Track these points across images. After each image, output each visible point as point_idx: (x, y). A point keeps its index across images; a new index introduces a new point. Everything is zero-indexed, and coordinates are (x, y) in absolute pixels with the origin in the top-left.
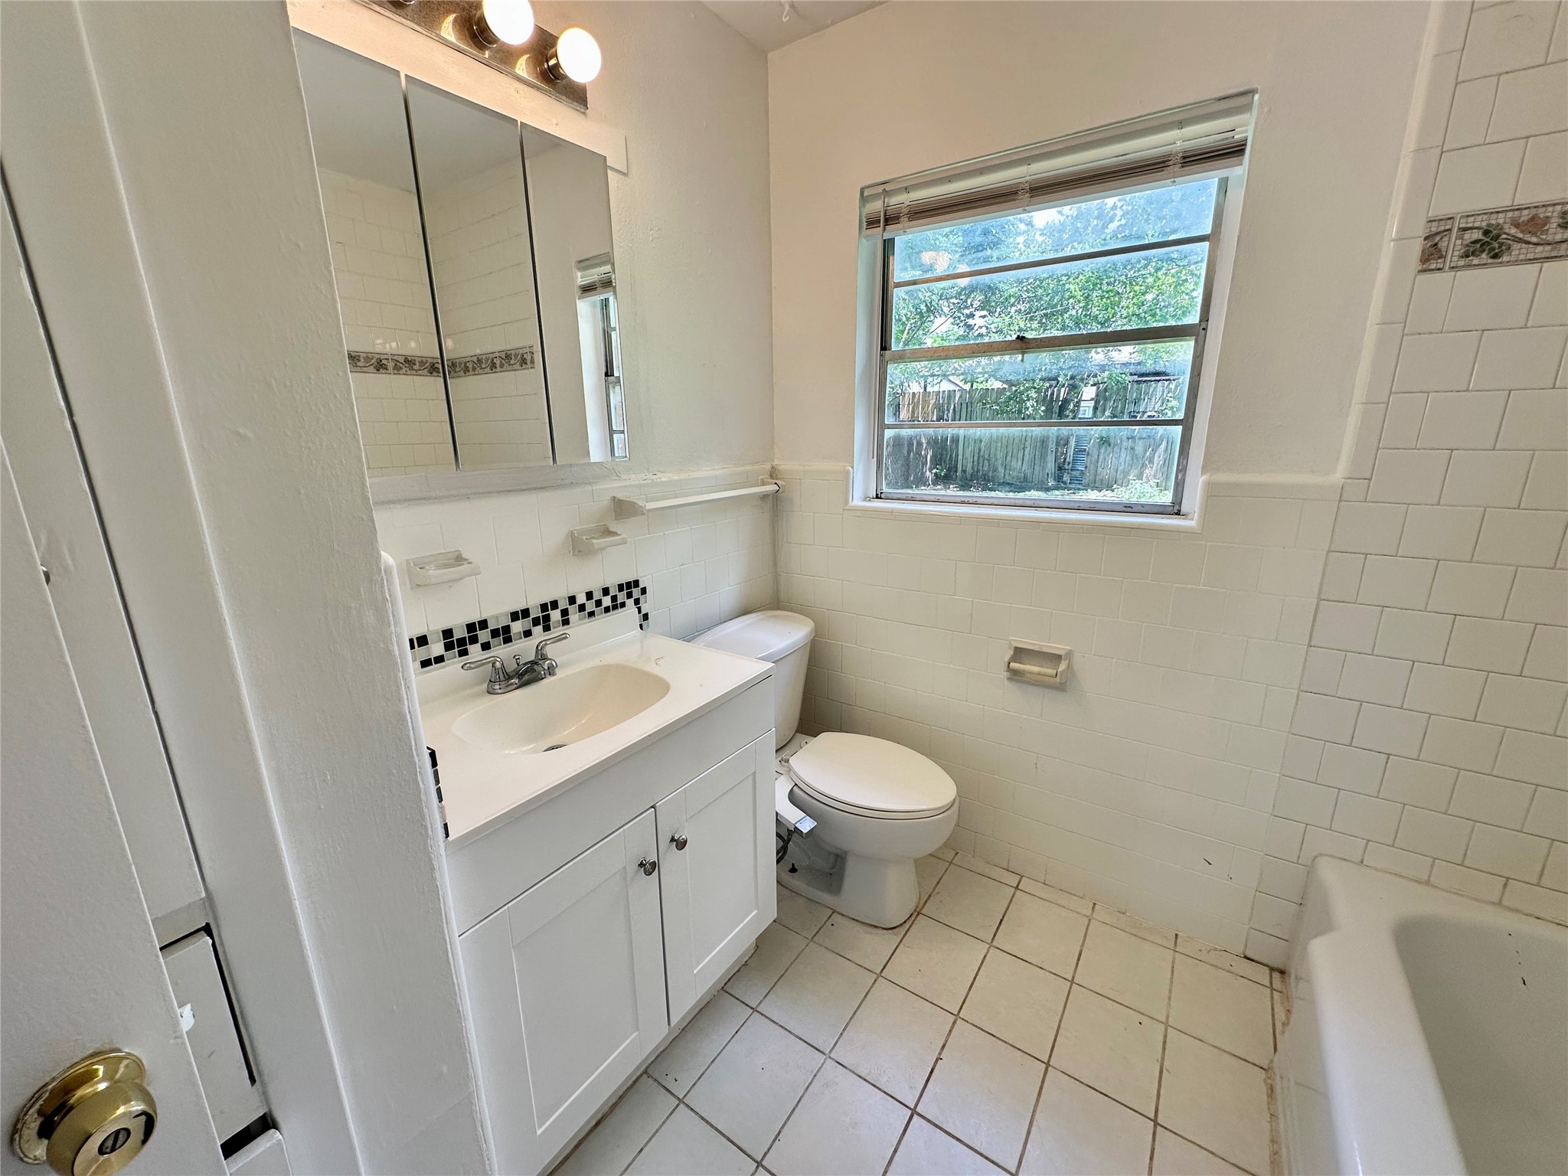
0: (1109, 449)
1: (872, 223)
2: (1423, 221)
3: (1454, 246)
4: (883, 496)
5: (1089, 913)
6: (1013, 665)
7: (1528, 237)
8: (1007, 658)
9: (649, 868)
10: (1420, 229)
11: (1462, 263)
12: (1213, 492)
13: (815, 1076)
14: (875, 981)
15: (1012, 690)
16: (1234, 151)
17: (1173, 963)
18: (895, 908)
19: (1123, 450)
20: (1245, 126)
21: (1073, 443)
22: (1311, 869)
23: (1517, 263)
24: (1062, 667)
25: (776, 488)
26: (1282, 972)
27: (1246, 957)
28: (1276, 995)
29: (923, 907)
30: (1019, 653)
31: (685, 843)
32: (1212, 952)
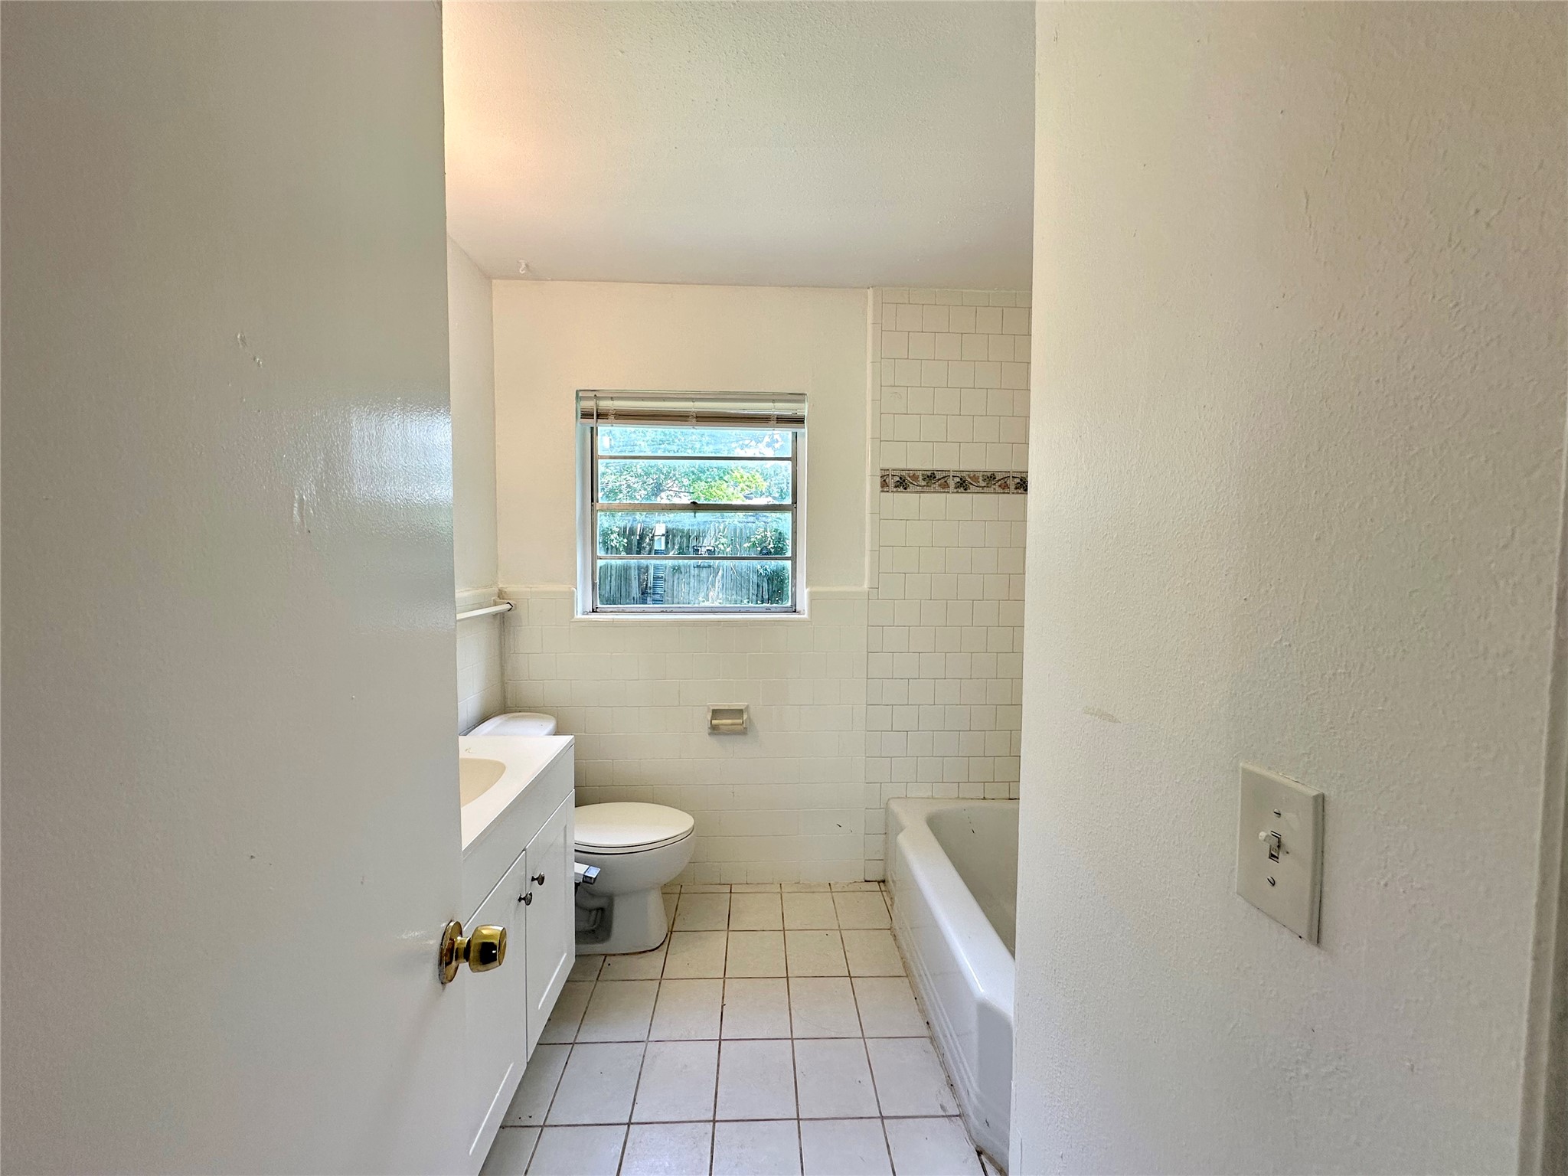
0: (681, 576)
1: (586, 415)
2: (879, 470)
3: (891, 481)
4: (598, 610)
5: (779, 890)
6: (714, 722)
7: (914, 482)
8: (709, 719)
9: (527, 900)
10: (879, 473)
11: (895, 490)
12: (813, 598)
13: (644, 1056)
14: (660, 983)
15: (713, 742)
16: (799, 421)
17: (833, 898)
18: (656, 933)
19: (692, 577)
20: (804, 410)
21: (651, 571)
22: (887, 809)
23: (910, 492)
24: (745, 717)
25: (509, 607)
26: (884, 881)
27: (866, 881)
28: (884, 893)
29: (672, 927)
30: (716, 713)
31: (543, 878)
32: (850, 886)
